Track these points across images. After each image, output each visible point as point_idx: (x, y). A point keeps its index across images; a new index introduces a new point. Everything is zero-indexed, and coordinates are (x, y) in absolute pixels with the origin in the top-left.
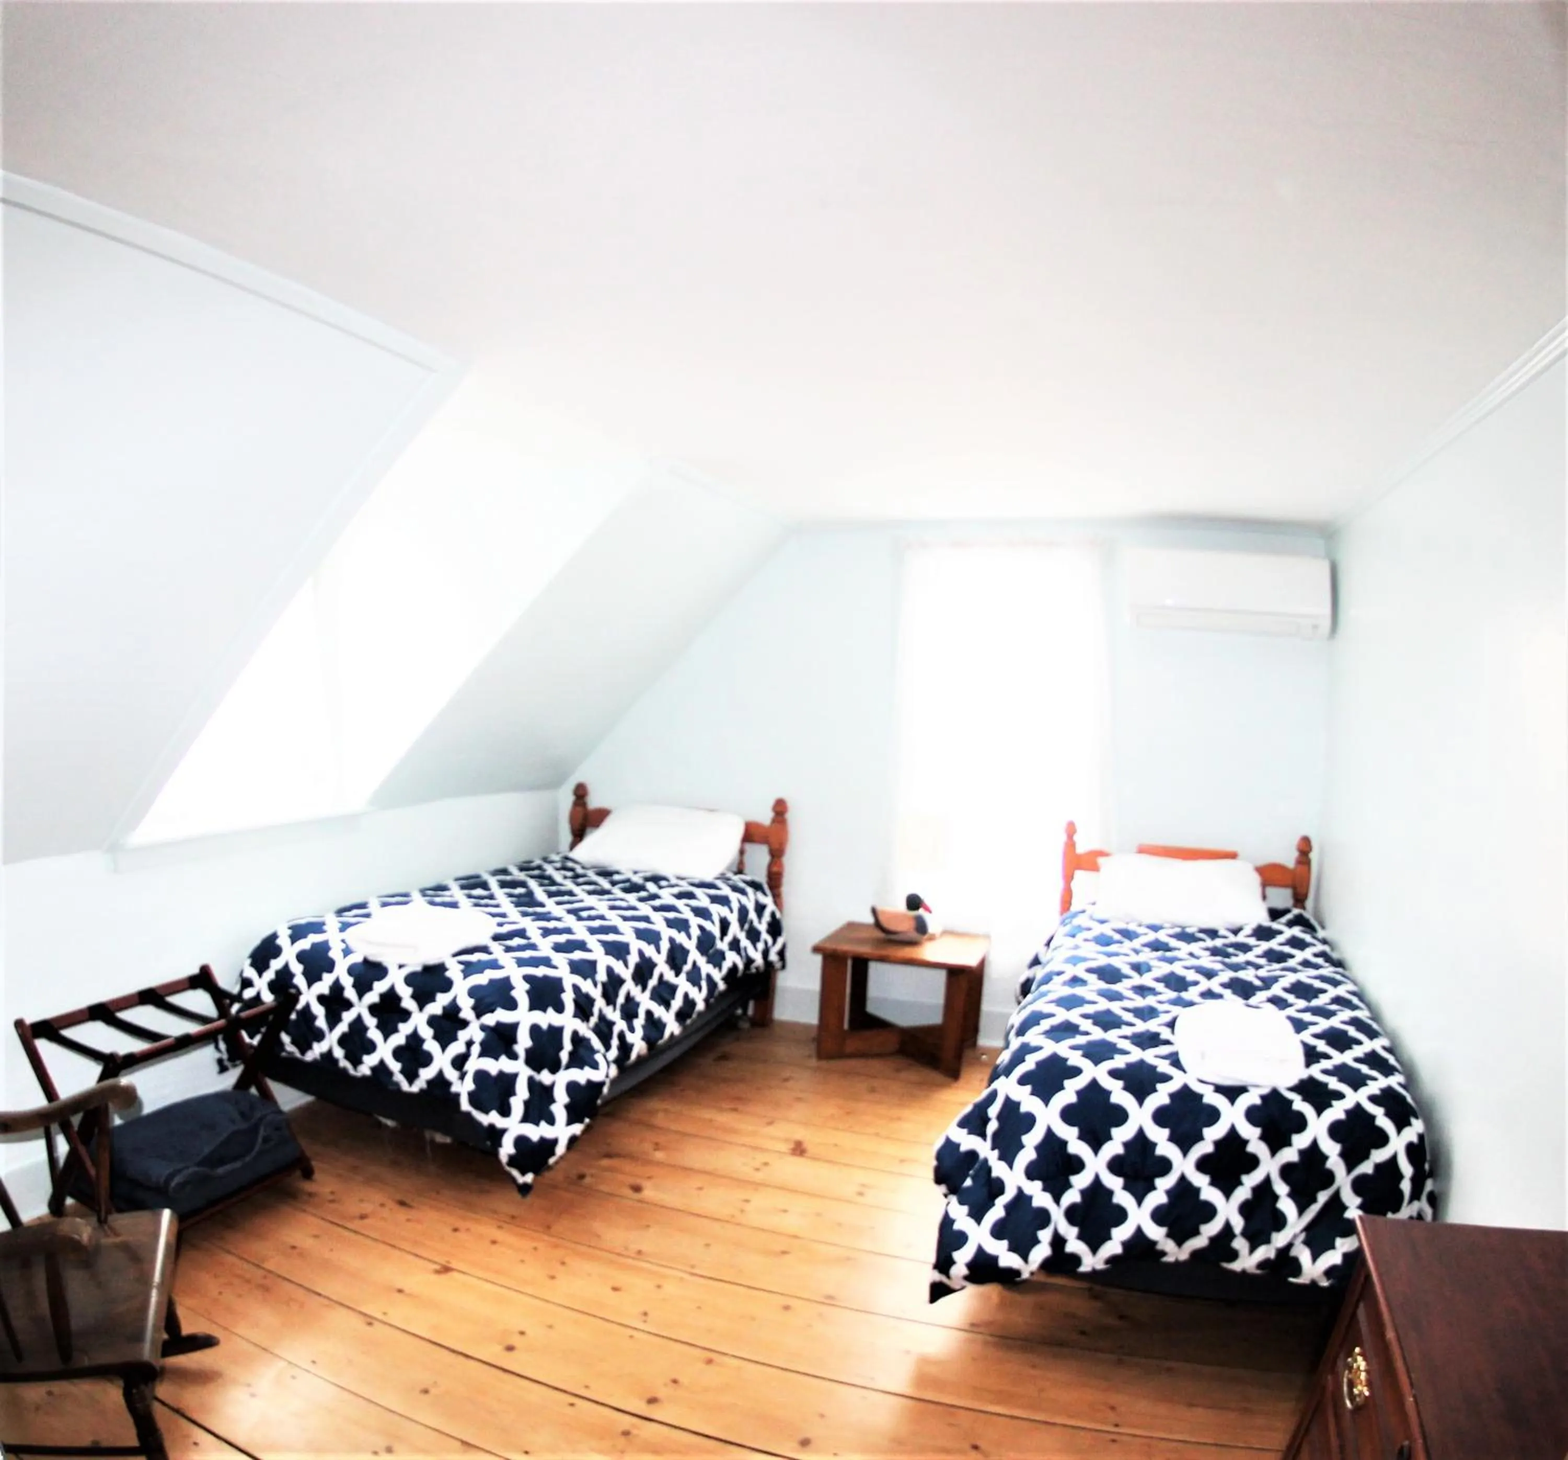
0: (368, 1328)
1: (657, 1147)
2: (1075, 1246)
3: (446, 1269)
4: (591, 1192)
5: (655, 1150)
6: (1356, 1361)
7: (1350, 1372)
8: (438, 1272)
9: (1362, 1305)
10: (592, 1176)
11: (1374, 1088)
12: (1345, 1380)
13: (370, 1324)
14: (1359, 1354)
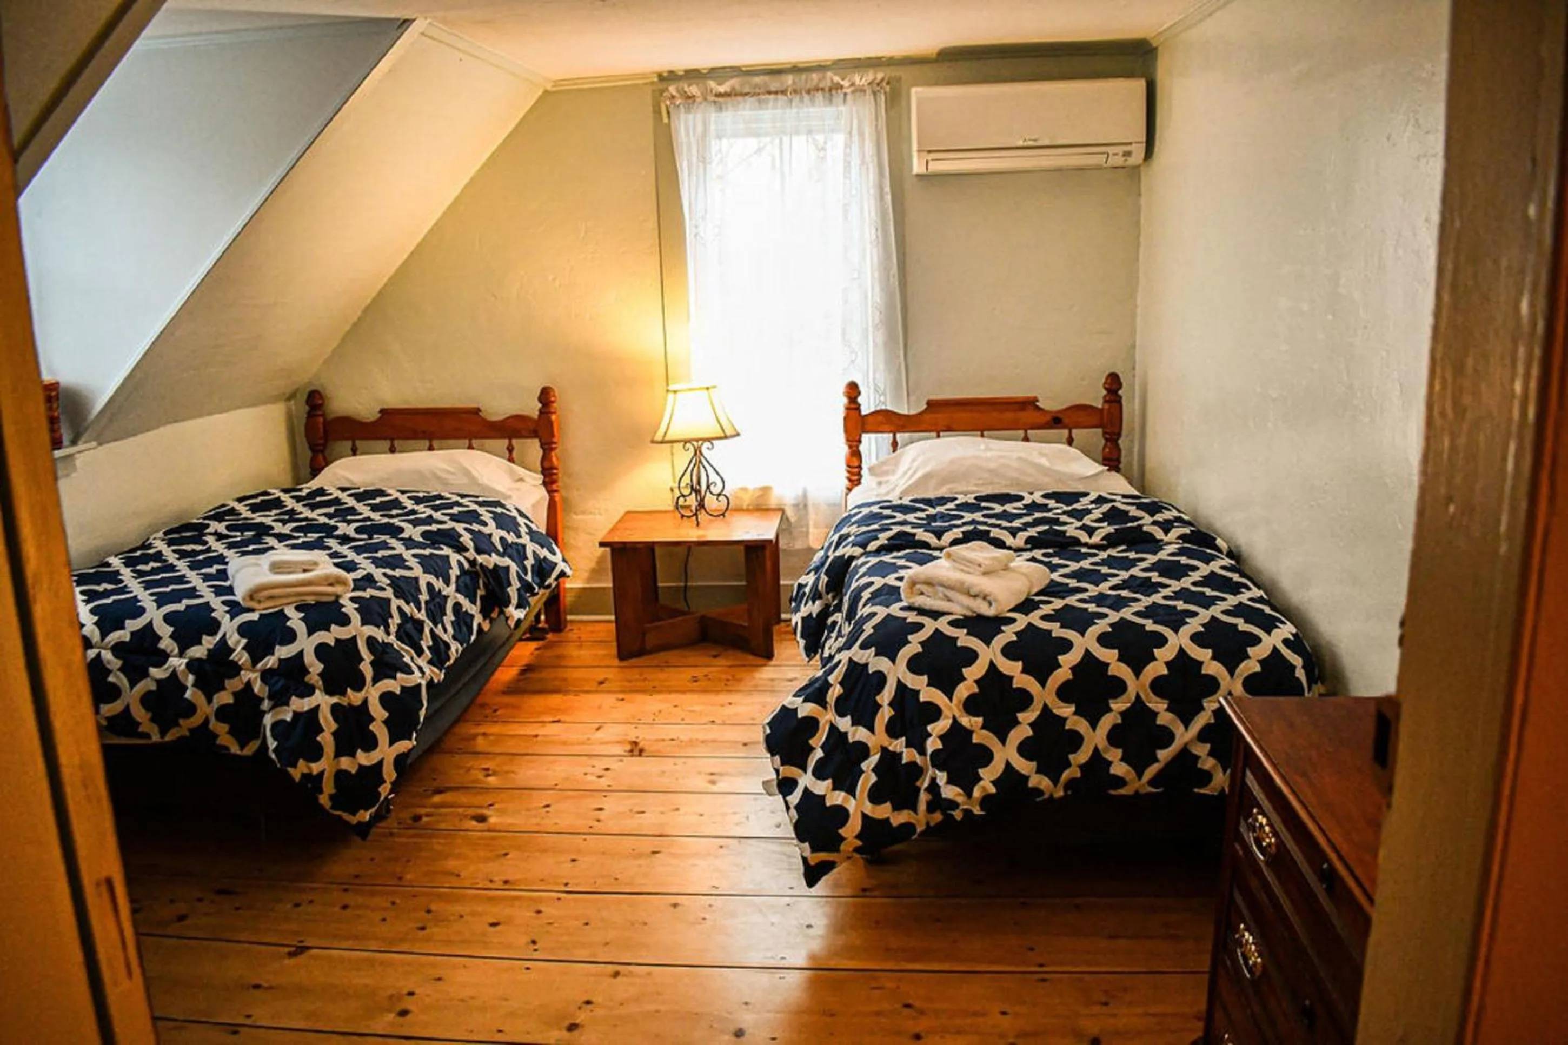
0: (236, 1037)
1: (487, 772)
2: (950, 792)
3: (300, 950)
4: (433, 832)
5: (488, 775)
6: (1257, 820)
7: (1254, 831)
8: (291, 955)
9: (1248, 773)
10: (427, 815)
11: (1194, 625)
12: (1252, 839)
13: (235, 1033)
14: (1258, 813)
